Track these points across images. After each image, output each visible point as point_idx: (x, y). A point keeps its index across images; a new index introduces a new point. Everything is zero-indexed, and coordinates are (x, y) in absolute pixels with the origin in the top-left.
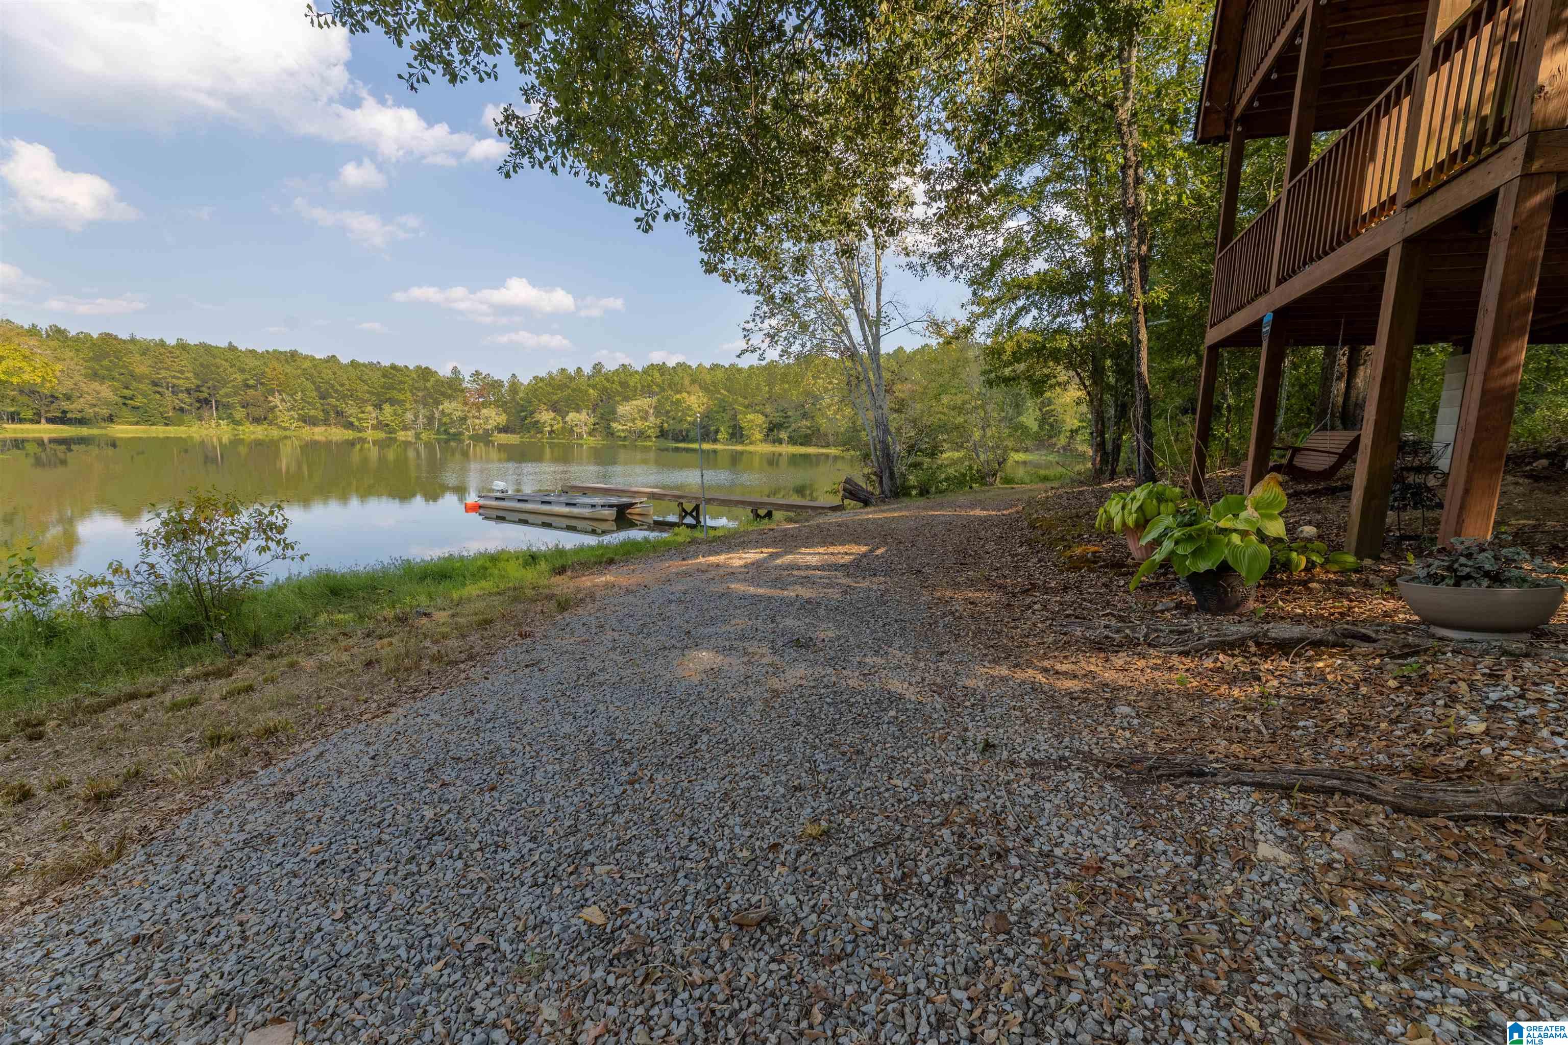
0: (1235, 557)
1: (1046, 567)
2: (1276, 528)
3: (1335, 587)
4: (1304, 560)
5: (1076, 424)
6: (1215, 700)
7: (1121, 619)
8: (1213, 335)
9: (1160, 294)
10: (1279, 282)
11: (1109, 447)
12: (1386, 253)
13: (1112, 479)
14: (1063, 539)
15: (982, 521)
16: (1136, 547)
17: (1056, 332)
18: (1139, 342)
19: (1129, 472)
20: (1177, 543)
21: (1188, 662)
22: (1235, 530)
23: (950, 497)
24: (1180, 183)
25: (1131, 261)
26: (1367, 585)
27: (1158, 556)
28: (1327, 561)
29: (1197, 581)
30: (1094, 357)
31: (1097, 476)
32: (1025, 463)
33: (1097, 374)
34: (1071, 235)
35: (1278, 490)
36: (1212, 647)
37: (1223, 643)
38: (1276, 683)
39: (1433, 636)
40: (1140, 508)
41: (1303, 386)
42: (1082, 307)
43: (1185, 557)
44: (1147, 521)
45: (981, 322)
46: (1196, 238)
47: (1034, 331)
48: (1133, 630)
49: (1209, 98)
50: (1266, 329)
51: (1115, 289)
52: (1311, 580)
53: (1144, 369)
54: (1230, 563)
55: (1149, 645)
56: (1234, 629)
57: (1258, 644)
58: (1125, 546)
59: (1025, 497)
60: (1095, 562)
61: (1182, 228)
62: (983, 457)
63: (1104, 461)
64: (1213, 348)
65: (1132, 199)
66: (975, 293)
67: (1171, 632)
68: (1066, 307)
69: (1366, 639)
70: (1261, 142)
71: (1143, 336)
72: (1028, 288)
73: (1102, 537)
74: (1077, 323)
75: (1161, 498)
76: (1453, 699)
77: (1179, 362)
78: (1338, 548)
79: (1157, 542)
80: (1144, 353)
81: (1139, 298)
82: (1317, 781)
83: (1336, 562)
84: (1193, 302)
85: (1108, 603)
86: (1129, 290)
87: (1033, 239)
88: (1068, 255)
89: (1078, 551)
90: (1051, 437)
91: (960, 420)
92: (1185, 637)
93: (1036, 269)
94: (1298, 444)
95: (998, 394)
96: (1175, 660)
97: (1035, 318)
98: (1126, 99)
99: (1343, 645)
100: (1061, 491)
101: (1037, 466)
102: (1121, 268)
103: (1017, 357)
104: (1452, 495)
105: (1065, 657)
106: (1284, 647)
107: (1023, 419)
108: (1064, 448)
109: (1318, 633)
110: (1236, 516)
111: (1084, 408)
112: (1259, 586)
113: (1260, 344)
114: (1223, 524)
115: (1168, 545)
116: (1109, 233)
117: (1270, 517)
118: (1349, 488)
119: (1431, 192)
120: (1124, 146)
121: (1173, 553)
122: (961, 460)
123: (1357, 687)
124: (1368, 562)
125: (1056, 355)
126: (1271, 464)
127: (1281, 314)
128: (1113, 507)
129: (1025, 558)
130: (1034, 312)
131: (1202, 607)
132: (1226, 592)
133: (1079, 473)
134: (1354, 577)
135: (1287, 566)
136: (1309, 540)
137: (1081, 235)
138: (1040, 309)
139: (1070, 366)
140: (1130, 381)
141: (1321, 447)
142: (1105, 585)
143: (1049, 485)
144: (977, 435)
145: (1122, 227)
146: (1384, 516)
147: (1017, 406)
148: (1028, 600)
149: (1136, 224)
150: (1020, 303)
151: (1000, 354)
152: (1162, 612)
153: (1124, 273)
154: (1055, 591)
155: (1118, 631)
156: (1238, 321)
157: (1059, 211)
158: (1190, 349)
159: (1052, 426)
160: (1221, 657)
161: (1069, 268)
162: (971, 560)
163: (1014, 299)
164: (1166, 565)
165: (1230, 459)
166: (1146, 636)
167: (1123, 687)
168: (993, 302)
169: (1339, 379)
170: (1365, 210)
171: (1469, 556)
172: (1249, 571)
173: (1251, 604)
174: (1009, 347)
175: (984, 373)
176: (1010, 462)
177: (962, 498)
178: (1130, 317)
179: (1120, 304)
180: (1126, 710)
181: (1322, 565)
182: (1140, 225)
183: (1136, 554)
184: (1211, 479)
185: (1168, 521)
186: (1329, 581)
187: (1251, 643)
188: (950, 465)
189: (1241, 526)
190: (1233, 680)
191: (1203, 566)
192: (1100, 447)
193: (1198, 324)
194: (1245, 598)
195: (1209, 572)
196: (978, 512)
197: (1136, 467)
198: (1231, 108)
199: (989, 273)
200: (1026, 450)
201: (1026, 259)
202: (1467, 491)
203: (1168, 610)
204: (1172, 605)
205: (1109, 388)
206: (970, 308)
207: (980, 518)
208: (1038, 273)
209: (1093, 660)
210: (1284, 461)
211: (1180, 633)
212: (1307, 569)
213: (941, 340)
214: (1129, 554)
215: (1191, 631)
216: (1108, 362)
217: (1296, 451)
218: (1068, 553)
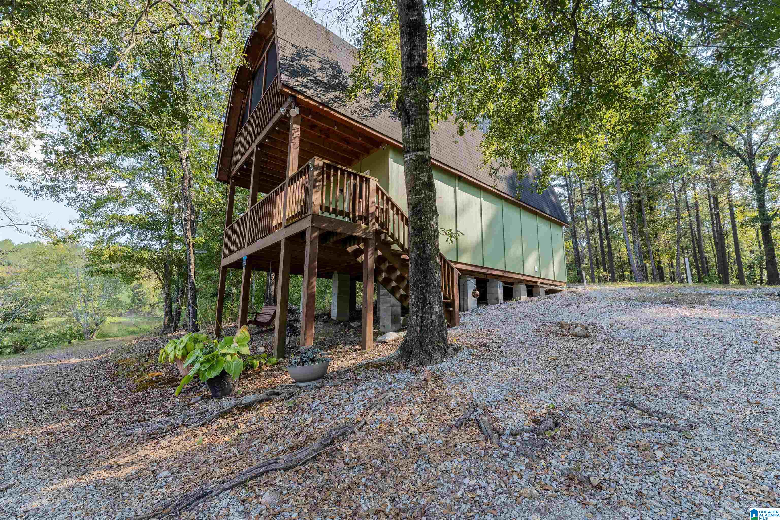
0: (228, 367)
1: (122, 392)
2: (246, 350)
3: (269, 373)
4: (258, 362)
5: (157, 300)
6: (217, 446)
7: (169, 414)
8: (224, 262)
9: (200, 239)
10: (249, 244)
11: (174, 313)
12: (280, 241)
13: (175, 331)
14: (137, 371)
15: (74, 367)
16: (182, 368)
17: (142, 248)
18: (190, 260)
19: (185, 326)
20: (201, 364)
21: (205, 429)
22: (229, 354)
23: (48, 351)
24: (211, 194)
25: (186, 221)
26: (280, 369)
27: (192, 373)
28: (267, 362)
29: (212, 382)
30: (165, 265)
31: (166, 330)
32: (119, 323)
33: (168, 274)
34: (153, 201)
35: (247, 333)
36: (217, 417)
37: (222, 413)
38: (244, 427)
39: (298, 387)
40: (185, 347)
41: (261, 287)
42: (160, 238)
43: (205, 371)
44: (188, 353)
45: (85, 235)
46: (217, 218)
47: (127, 246)
48: (176, 419)
49: (221, 163)
50: (244, 263)
51: (179, 233)
52: (261, 371)
53: (193, 274)
54: (226, 370)
55: (185, 426)
56: (228, 404)
57: (238, 409)
58: (177, 369)
59: (116, 346)
60: (157, 382)
61: (211, 212)
62: (82, 321)
63: (170, 321)
64: (225, 268)
65: (187, 193)
66: (82, 216)
67: (197, 414)
68: (149, 236)
69: (278, 394)
70: (242, 188)
71: (192, 257)
72: (123, 221)
73: (164, 366)
74: (156, 245)
75: (196, 341)
76: (303, 411)
77: (211, 272)
78: (271, 355)
79: (192, 365)
80: (193, 266)
81: (190, 239)
82: (256, 472)
83: (270, 362)
84: (216, 246)
85: (163, 406)
86: (185, 234)
87: (129, 196)
88: (151, 210)
89: (147, 377)
90: (139, 307)
91: (64, 295)
92: (204, 415)
93: (130, 212)
94: (259, 311)
95: (99, 280)
96: (198, 431)
97: (128, 239)
98: (185, 149)
99: (270, 399)
100: (141, 340)
101: (129, 325)
102: (182, 223)
103: (112, 259)
104: (302, 330)
105: (128, 452)
106: (248, 407)
107: (119, 296)
108: (148, 314)
109: (261, 396)
110: (229, 346)
111: (160, 291)
112: (240, 379)
113: (242, 268)
114: (223, 352)
115: (197, 366)
116: (176, 205)
117: (243, 346)
118: (274, 330)
119: (291, 224)
120: (184, 169)
121: (199, 370)
122: (62, 324)
123: (274, 416)
124: (281, 359)
125: (141, 261)
126: (248, 320)
127: (250, 257)
128: (170, 348)
129: (107, 388)
130: (128, 235)
131: (215, 396)
132: (225, 385)
133: (156, 328)
134: (276, 367)
135: (252, 367)
136: (261, 353)
137: (159, 202)
138: (132, 234)
139: (151, 267)
140: (186, 279)
141: (266, 313)
142: (162, 395)
143: (135, 336)
144: (79, 306)
145: (182, 204)
146: (285, 340)
147: (115, 287)
148: (103, 419)
149: (189, 205)
150: (117, 229)
151: (99, 256)
152: (194, 404)
153: (183, 225)
154: (126, 407)
155: (166, 422)
156: (234, 257)
157: (147, 187)
158: (216, 266)
159: (140, 300)
160: (221, 421)
161: (152, 217)
162: (58, 398)
163: (113, 226)
164: (196, 376)
165: (233, 318)
166: (183, 421)
167: (165, 459)
168: (97, 224)
169: (272, 285)
170: (274, 225)
171: (306, 353)
172: (235, 373)
173: (237, 389)
174: (107, 253)
175: (87, 266)
176: (107, 323)
177: (58, 351)
178: (185, 248)
179: (180, 240)
180: (166, 473)
181: (265, 364)
182: (191, 206)
183: (182, 373)
184: (225, 328)
185: (197, 353)
186: (268, 370)
187: (235, 409)
188: (51, 328)
189: (231, 351)
190: (226, 432)
191: (214, 374)
192: (169, 313)
193: (218, 256)
194: (234, 386)
195: (216, 377)
196: (73, 360)
197: (188, 323)
198: (230, 172)
199: (96, 207)
200: (121, 315)
201: (123, 205)
202: (306, 329)
203: (197, 402)
204: (200, 398)
205: (174, 282)
206: (76, 225)
207: (73, 365)
208: (131, 215)
209: (147, 447)
210: (253, 319)
211: (202, 413)
212: (260, 367)
213: (51, 241)
214: (179, 373)
215: (208, 411)
216: (174, 269)
217: (258, 314)
218: (140, 379)
